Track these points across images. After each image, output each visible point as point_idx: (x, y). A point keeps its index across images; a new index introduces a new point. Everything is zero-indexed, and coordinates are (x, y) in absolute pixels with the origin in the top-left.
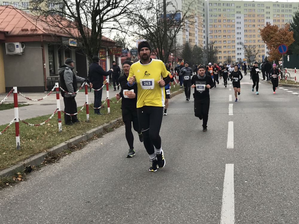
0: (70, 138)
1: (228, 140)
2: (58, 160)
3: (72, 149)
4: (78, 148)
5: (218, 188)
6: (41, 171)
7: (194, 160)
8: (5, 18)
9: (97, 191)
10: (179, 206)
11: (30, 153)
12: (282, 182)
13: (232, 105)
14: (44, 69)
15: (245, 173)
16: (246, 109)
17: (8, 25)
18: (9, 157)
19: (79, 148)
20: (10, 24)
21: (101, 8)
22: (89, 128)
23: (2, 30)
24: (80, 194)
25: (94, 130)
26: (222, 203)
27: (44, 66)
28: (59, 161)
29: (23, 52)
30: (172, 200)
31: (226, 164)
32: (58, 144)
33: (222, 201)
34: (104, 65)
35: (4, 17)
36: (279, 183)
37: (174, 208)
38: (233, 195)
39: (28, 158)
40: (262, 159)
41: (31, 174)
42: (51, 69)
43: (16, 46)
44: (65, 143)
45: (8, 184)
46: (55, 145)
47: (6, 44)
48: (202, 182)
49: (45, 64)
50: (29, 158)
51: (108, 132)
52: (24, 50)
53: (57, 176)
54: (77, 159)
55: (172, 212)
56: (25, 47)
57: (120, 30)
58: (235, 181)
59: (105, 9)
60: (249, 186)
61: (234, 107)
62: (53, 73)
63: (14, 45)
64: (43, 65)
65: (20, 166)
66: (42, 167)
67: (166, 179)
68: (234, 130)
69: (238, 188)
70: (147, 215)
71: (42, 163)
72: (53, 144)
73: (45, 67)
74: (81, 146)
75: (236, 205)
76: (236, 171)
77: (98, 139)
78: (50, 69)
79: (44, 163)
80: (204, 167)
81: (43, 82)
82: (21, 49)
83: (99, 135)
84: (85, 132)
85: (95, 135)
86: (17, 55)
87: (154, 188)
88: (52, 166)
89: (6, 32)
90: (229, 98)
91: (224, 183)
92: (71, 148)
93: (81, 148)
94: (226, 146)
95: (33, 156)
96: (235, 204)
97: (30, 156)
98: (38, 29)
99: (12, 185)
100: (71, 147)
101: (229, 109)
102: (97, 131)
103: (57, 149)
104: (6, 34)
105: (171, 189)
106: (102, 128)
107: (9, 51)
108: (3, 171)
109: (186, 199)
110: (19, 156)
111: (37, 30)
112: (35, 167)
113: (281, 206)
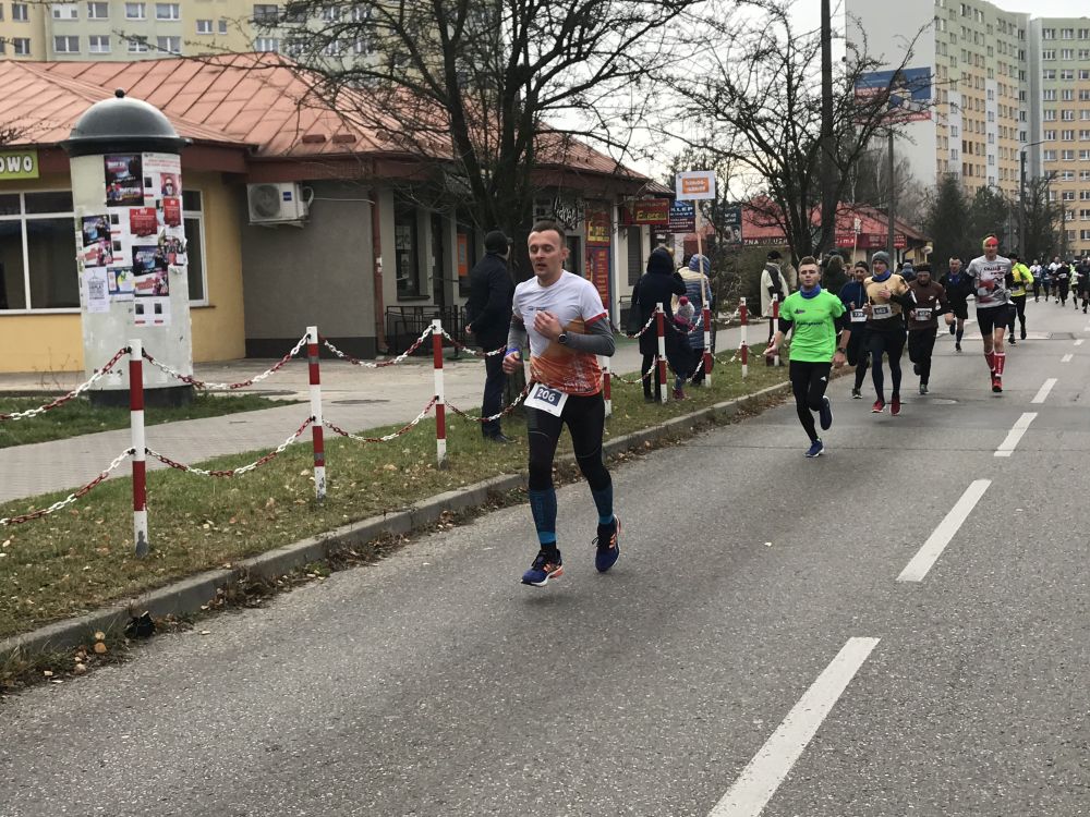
0: (344, 524)
1: (922, 549)
2: (267, 599)
3: (336, 563)
4: (363, 559)
5: (761, 721)
6: (190, 632)
7: (746, 617)
8: (252, 97)
9: (331, 710)
10: (578, 781)
11: (172, 570)
12: (1019, 711)
13: (1035, 414)
14: (377, 278)
15: (902, 673)
16: (1077, 433)
17: (258, 122)
18: (94, 580)
19: (368, 558)
20: (266, 117)
21: (533, 61)
22: (436, 485)
23: (236, 140)
24: (267, 717)
25: (449, 495)
26: (739, 775)
27: (376, 266)
28: (269, 602)
29: (306, 217)
30: (568, 755)
31: (852, 638)
32: (290, 542)
33: (742, 770)
34: (600, 262)
35: (248, 97)
36: (1002, 717)
37: (558, 784)
38: (800, 750)
39: (153, 587)
40: (1002, 623)
41: (151, 643)
42: (405, 276)
43: (282, 197)
44: (317, 538)
45: (51, 673)
46: (277, 547)
47: (250, 188)
48: (721, 697)
49: (380, 260)
50: (159, 588)
51: (501, 505)
52: (310, 209)
53: (232, 654)
54: (337, 597)
55: (539, 800)
56: (313, 201)
57: (600, 139)
58: (841, 700)
59: (544, 64)
60: (883, 723)
61: (1034, 425)
62: (407, 290)
63: (274, 192)
64: (375, 261)
65: (112, 612)
66: (200, 620)
67: (593, 682)
68: (974, 512)
69: (834, 725)
70: (441, 802)
71: (203, 607)
72: (270, 544)
73: (380, 270)
74: (379, 552)
75: (785, 785)
76: (871, 664)
77: (455, 529)
78: (399, 274)
79: (212, 606)
80: (761, 646)
81: (373, 321)
82: (301, 204)
83: (462, 513)
84: (408, 503)
85: (445, 515)
86: (286, 228)
87: (531, 713)
88: (240, 616)
89: (249, 145)
90: (1038, 390)
91: (798, 706)
92: (333, 558)
93: (374, 559)
94: (899, 571)
95: (179, 579)
96: (786, 783)
97: (167, 578)
98: (358, 137)
99: (61, 678)
100: (337, 556)
101: (1011, 432)
102: (457, 499)
103: (275, 560)
104: (251, 153)
105: (591, 716)
106: (481, 490)
107: (261, 212)
108: (48, 627)
109: (619, 758)
110: (131, 578)
111: (355, 140)
112: (173, 620)
113: (951, 800)
